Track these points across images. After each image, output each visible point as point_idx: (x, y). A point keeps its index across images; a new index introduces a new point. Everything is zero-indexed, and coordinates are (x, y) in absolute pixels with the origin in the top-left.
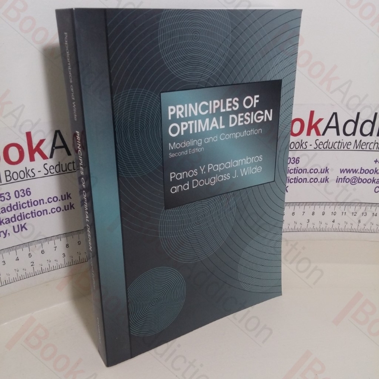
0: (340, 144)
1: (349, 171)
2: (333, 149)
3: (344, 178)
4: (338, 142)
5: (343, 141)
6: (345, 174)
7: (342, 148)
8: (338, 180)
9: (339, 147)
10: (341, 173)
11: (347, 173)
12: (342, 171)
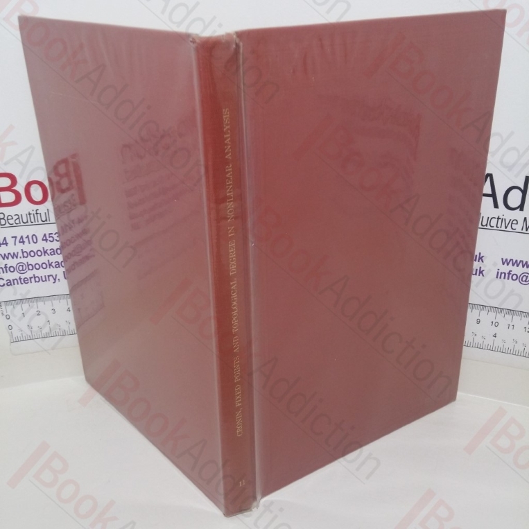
0: (500, 221)
1: (516, 263)
2: (489, 227)
3: (509, 273)
4: (497, 217)
5: (504, 217)
6: (510, 267)
7: (503, 228)
8: (499, 275)
9: (499, 225)
10: (503, 264)
11: (513, 265)
12: (505, 262)
